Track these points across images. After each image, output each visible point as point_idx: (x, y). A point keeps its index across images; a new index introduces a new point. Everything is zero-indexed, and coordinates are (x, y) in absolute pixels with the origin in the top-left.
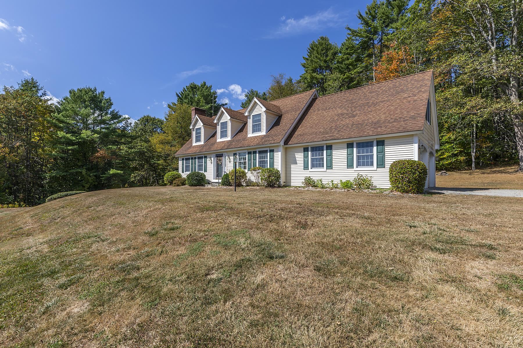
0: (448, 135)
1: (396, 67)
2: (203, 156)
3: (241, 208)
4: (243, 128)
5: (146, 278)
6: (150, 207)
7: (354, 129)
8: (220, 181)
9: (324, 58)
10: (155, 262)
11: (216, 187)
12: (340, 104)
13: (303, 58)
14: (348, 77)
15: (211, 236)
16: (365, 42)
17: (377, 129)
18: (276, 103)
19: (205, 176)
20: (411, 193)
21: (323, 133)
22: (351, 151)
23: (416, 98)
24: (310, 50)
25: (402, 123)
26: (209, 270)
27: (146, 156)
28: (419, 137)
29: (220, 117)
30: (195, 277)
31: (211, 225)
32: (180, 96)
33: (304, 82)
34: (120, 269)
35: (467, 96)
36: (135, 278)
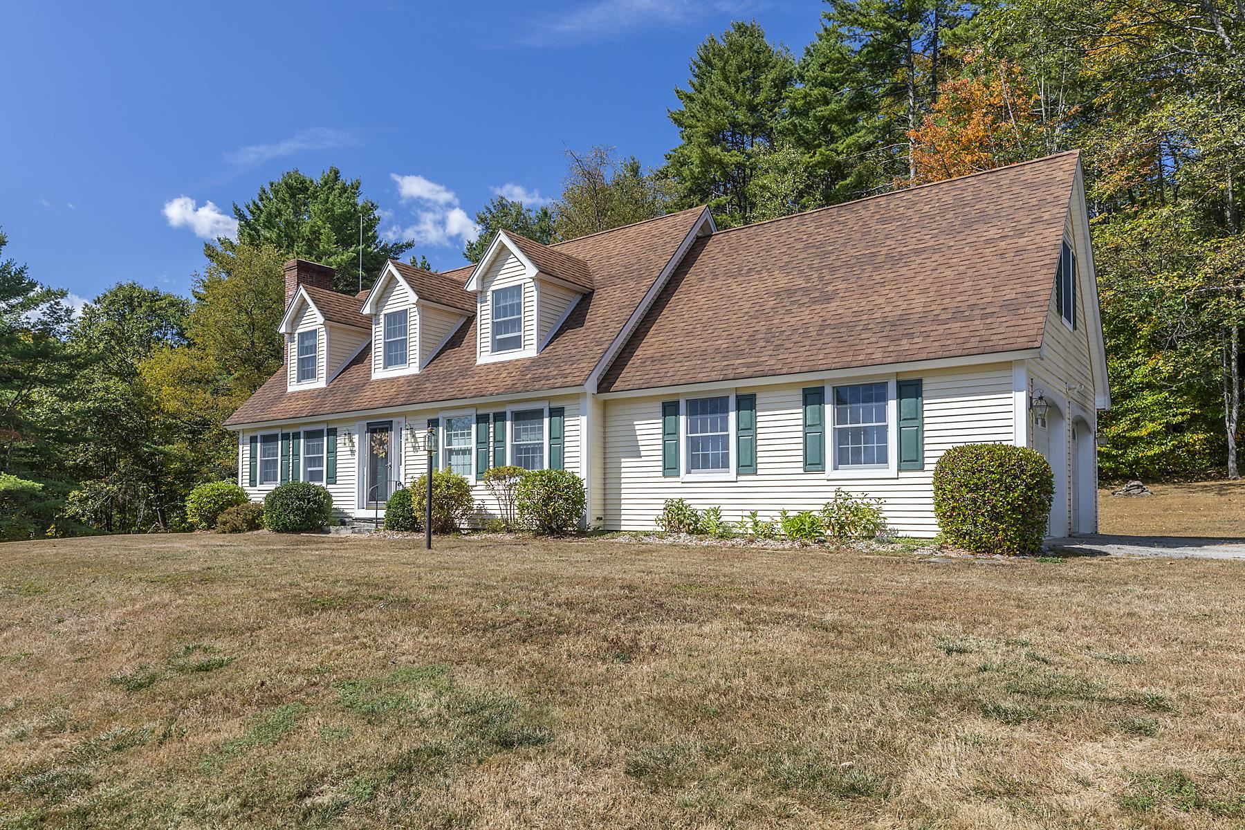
0: (1151, 363)
1: (981, 134)
2: (324, 427)
3: (436, 602)
4: (460, 337)
5: (111, 809)
6: (134, 600)
7: (826, 341)
8: (382, 514)
9: (748, 97)
10: (140, 765)
11: (366, 536)
12: (786, 259)
13: (678, 92)
14: (825, 163)
15: (328, 684)
16: (879, 47)
17: (897, 343)
18: (575, 249)
19: (328, 496)
20: (1001, 554)
21: (727, 354)
22: (817, 416)
23: (1022, 241)
24: (699, 67)
25: (977, 322)
26: (311, 782)
27: (124, 428)
28: (1028, 370)
29: (382, 295)
30: (266, 802)
31: (331, 654)
32: (250, 217)
33: (679, 174)
34: (29, 787)
35: (1207, 234)
36: (77, 812)
